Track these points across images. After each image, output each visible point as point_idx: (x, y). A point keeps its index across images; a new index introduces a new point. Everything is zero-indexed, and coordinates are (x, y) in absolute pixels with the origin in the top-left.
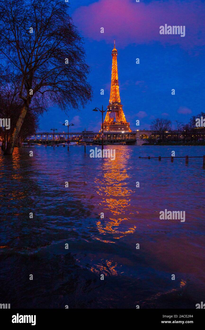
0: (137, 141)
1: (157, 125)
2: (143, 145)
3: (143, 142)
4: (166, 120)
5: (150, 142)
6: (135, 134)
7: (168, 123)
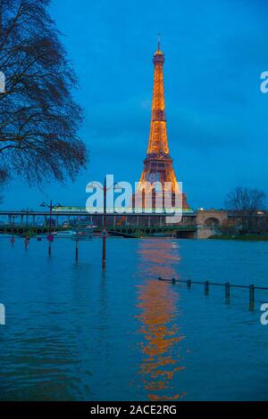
0: (199, 231)
1: (237, 200)
2: (210, 238)
3: (210, 233)
4: (256, 191)
5: (225, 233)
6: (195, 217)
7: (259, 197)
